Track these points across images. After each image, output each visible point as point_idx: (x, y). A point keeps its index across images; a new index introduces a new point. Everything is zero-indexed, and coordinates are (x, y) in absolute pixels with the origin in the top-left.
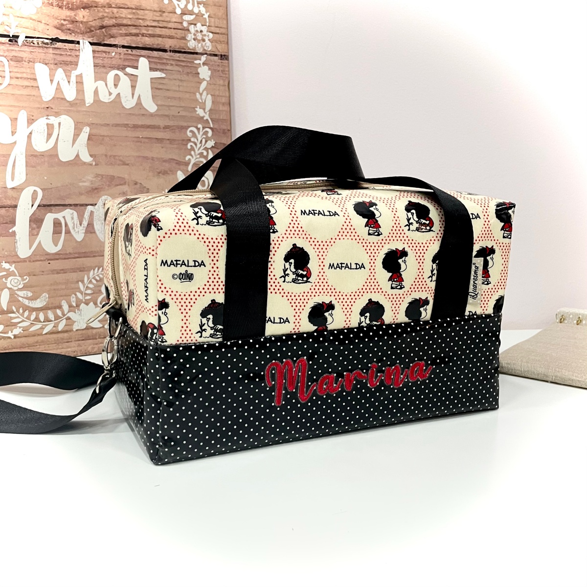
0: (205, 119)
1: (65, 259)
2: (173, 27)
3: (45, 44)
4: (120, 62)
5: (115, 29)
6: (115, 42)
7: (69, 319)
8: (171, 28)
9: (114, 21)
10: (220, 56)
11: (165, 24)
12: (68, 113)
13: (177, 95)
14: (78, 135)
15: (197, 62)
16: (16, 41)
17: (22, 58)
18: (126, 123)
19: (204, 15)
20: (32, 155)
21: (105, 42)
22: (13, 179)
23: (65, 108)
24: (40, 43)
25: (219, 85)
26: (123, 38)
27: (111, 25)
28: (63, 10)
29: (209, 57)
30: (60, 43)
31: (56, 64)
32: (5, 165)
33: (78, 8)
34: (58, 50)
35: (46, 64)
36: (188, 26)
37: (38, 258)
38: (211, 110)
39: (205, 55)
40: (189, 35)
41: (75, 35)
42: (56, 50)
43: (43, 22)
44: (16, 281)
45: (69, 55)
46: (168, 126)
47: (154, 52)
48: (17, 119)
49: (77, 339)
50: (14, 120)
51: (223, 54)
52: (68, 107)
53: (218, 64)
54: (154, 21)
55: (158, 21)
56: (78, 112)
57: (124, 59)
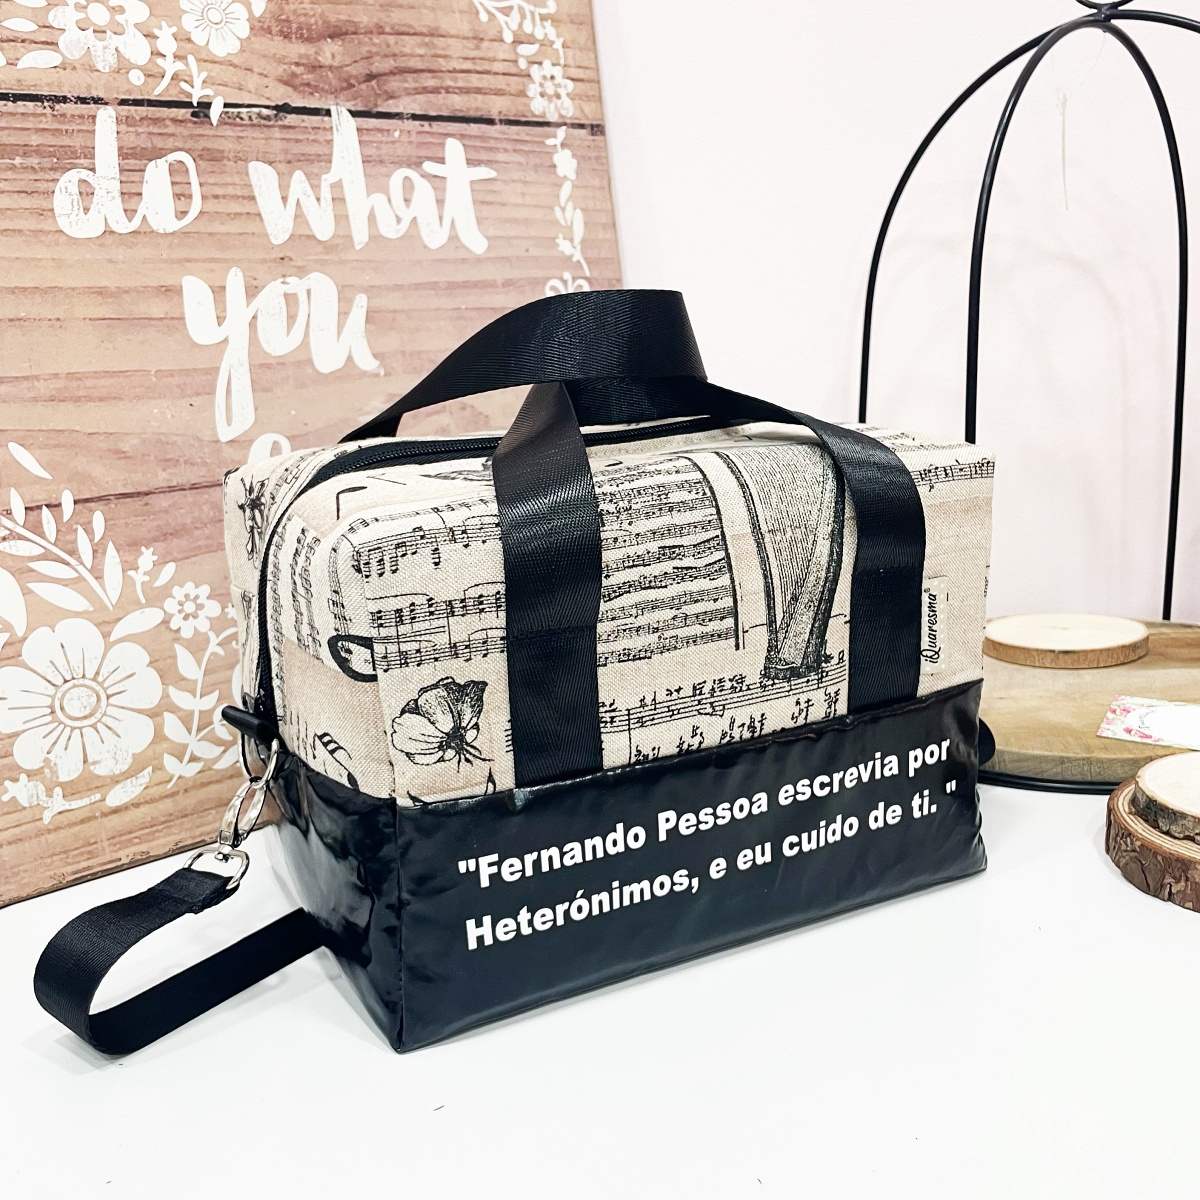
0: (575, 259)
2: (501, 70)
3: (264, 119)
4: (412, 151)
5: (395, 80)
6: (397, 106)
8: (497, 74)
9: (392, 62)
10: (589, 129)
11: (486, 66)
12: (322, 266)
13: (523, 214)
14: (347, 314)
15: (550, 142)
16: (207, 116)
17: (223, 151)
18: (434, 279)
19: (553, 42)
20: (262, 365)
21: (380, 109)
22: (229, 421)
23: (316, 258)
24: (253, 118)
25: (593, 187)
26: (412, 97)
27: (388, 71)
28: (291, 42)
29: (571, 130)
30: (294, 116)
31: (289, 162)
32: (212, 392)
33: (322, 37)
34: (291, 131)
35: (270, 163)
36: (528, 68)
38: (583, 242)
39: (564, 128)
40: (531, 86)
41: (321, 96)
42: (286, 131)
43: (256, 69)
45: (313, 140)
46: (511, 280)
47: (472, 125)
48: (224, 288)
50: (219, 291)
51: (595, 123)
52: (321, 253)
53: (587, 143)
54: (466, 59)
55: (473, 59)
56: (342, 262)
57: (419, 143)
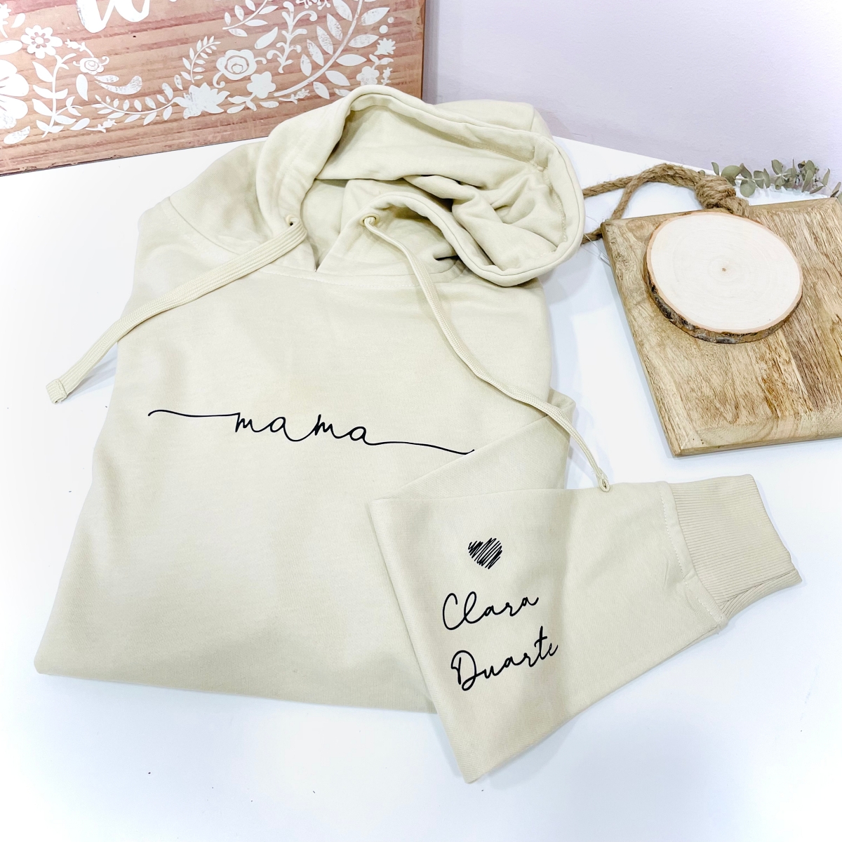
1: (156, 29)
7: (176, 105)
37: (116, 30)
44: (92, 63)
49: (191, 128)
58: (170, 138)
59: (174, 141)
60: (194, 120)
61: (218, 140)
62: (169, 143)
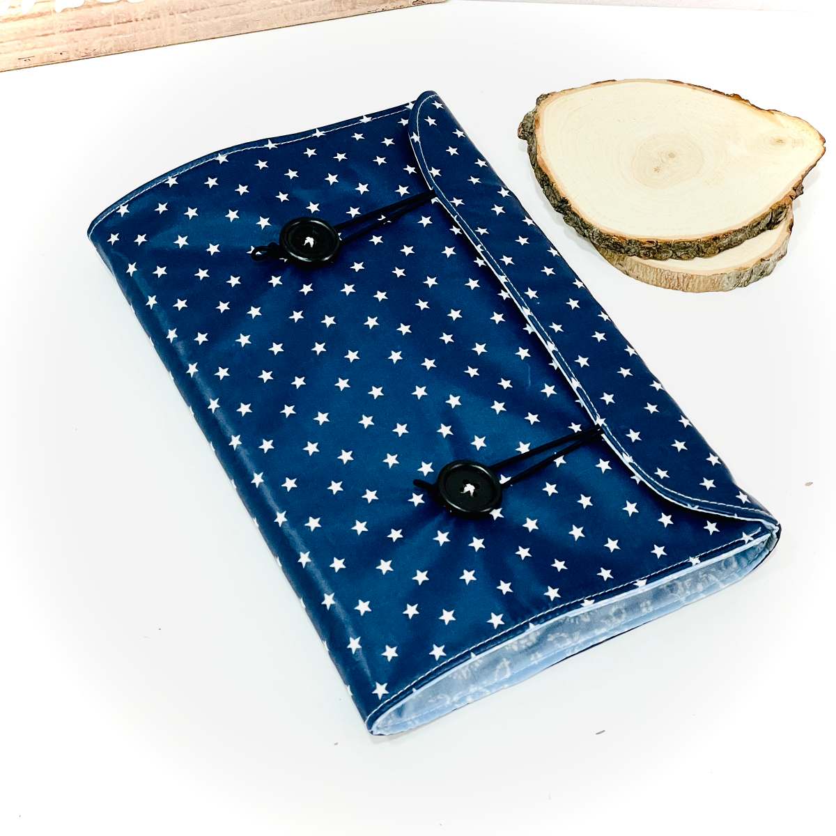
49: (64, 28)
58: (29, 45)
59: (35, 50)
60: (71, 14)
61: (108, 48)
62: (26, 54)
